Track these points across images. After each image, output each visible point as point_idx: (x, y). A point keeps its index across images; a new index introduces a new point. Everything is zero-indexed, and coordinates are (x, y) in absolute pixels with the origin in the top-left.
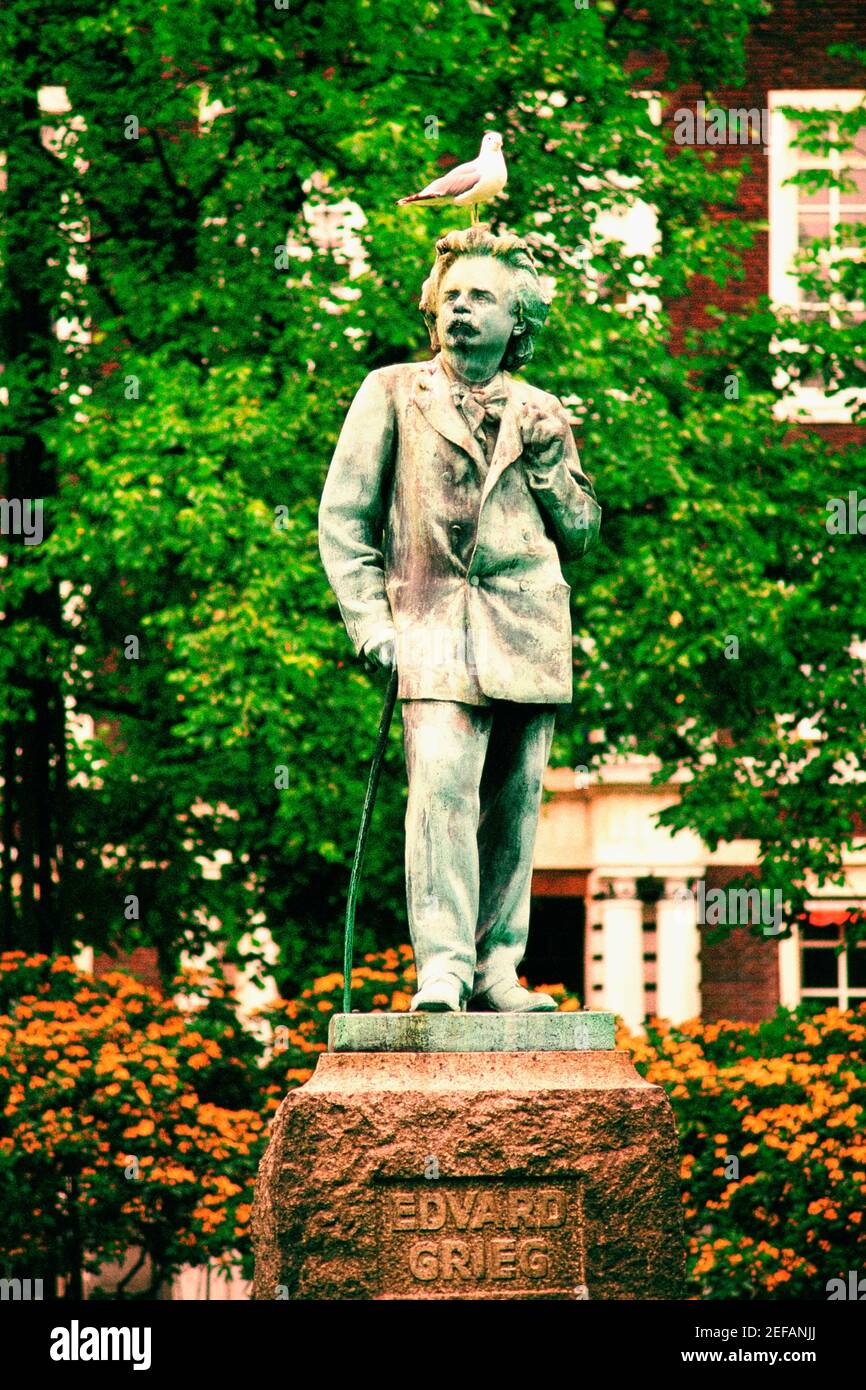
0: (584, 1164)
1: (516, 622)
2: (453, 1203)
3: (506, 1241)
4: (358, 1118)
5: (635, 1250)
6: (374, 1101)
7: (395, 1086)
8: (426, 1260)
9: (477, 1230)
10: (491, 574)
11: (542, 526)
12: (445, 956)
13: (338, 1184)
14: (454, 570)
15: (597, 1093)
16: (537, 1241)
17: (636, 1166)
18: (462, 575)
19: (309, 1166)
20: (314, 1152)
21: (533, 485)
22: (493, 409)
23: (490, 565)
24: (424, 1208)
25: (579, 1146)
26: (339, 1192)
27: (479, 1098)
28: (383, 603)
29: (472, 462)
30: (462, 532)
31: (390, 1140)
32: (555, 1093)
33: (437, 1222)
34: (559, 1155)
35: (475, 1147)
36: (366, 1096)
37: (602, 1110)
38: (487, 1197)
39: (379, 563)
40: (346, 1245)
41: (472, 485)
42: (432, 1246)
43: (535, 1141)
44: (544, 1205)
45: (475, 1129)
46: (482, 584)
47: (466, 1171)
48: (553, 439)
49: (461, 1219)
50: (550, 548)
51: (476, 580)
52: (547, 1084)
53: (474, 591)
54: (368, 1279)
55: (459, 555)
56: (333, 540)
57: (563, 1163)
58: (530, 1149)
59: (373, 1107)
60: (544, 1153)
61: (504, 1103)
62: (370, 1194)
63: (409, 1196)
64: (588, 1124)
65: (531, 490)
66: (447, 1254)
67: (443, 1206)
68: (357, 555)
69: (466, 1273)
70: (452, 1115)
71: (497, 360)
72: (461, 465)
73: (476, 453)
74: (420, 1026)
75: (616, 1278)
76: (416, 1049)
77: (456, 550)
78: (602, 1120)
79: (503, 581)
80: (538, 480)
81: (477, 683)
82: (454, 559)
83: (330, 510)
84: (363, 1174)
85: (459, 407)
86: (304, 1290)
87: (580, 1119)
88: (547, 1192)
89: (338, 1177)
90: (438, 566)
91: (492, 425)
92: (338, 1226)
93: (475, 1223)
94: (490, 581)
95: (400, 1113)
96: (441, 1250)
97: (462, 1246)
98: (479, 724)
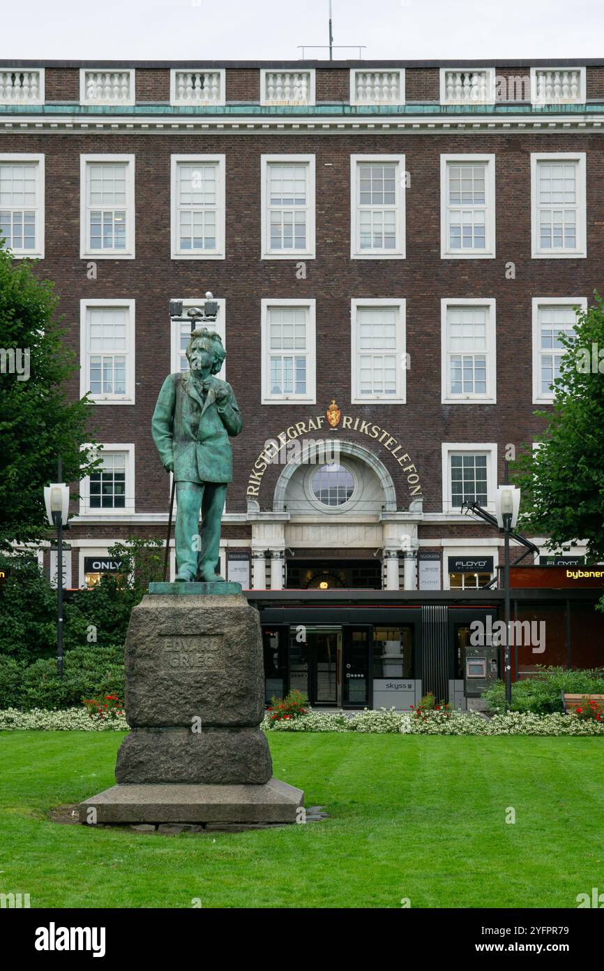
0: (225, 630)
1: (212, 456)
2: (184, 642)
3: (200, 655)
4: (154, 616)
5: (240, 658)
6: (159, 610)
7: (166, 605)
8: (175, 660)
9: (191, 651)
10: (204, 440)
11: (222, 425)
12: (186, 564)
13: (148, 636)
14: (192, 439)
15: (230, 608)
16: (209, 655)
17: (241, 631)
18: (195, 441)
19: (138, 630)
20: (140, 626)
21: (219, 411)
22: (206, 387)
23: (204, 437)
24: (174, 644)
25: (224, 625)
26: (147, 639)
27: (193, 609)
28: (171, 450)
29: (198, 404)
30: (195, 427)
31: (164, 622)
32: (217, 608)
33: (178, 649)
34: (217, 628)
35: (191, 625)
36: (157, 609)
37: (231, 613)
38: (195, 641)
39: (171, 437)
40: (149, 655)
41: (198, 411)
42: (177, 656)
43: (210, 623)
44: (213, 644)
45: (191, 619)
46: (201, 444)
47: (188, 633)
48: (225, 397)
49: (186, 648)
50: (224, 431)
51: (199, 442)
52: (214, 605)
53: (198, 445)
54: (156, 666)
55: (194, 434)
56: (155, 429)
57: (219, 630)
58: (208, 625)
59: (159, 612)
60: (212, 627)
61: (201, 611)
62: (157, 640)
63: (170, 640)
64: (227, 618)
65: (219, 414)
66: (182, 658)
67: (180, 644)
68: (163, 434)
69: (188, 665)
70: (184, 614)
71: (209, 370)
72: (195, 405)
73: (201, 402)
74: (176, 586)
75: (235, 666)
76: (174, 594)
77: (193, 432)
78: (231, 617)
79: (208, 442)
80: (221, 410)
81: (198, 476)
82: (192, 435)
83: (156, 420)
84: (155, 633)
85: (195, 386)
86: (136, 670)
87: (224, 616)
88: (213, 639)
89: (147, 634)
90: (186, 438)
91: (205, 391)
92: (147, 650)
93: (191, 649)
94: (204, 443)
95: (167, 613)
96: (180, 657)
97: (186, 656)
98: (200, 489)
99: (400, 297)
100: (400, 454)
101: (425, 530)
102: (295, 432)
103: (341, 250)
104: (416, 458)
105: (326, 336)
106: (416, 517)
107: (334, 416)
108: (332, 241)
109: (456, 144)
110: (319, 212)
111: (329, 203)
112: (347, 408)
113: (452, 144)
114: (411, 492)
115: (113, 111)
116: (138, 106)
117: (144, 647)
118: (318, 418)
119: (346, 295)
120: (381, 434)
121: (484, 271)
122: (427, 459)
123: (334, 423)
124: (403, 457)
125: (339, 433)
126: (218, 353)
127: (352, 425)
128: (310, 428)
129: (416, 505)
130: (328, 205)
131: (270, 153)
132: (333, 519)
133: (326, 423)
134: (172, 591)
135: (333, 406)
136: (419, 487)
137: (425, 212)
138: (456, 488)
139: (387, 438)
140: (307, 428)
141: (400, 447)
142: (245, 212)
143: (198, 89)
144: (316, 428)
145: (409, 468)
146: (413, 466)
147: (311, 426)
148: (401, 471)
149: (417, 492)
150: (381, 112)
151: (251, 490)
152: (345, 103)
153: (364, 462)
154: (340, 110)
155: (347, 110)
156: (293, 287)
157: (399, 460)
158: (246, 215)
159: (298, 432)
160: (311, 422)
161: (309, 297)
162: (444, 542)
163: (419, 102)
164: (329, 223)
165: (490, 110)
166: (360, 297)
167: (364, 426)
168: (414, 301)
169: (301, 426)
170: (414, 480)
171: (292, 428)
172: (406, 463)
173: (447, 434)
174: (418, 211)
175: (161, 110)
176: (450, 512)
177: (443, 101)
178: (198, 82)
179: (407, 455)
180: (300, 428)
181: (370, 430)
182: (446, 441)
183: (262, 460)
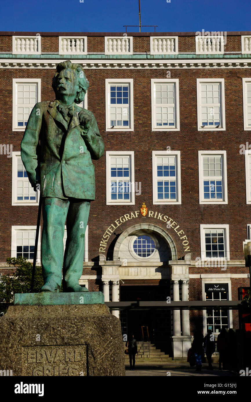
1: (77, 174)
2: (48, 353)
3: (64, 366)
6: (23, 320)
9: (55, 362)
10: (69, 160)
11: (85, 146)
15: (94, 317)
17: (105, 341)
18: (60, 160)
21: (82, 134)
22: (71, 112)
23: (68, 157)
25: (88, 335)
26: (11, 351)
32: (81, 318)
33: (42, 360)
34: (81, 338)
35: (55, 335)
36: (21, 319)
37: (95, 323)
38: (59, 351)
42: (40, 368)
44: (76, 354)
45: (55, 329)
47: (52, 344)
48: (88, 121)
49: (51, 359)
51: (64, 162)
52: (78, 315)
53: (63, 165)
56: (25, 152)
58: (72, 336)
59: (23, 323)
60: (76, 337)
63: (33, 352)
64: (90, 328)
65: (81, 135)
66: (45, 370)
67: (44, 355)
68: (31, 156)
70: (48, 325)
73: (65, 124)
74: (41, 297)
76: (39, 304)
78: (95, 326)
79: (72, 162)
80: (84, 133)
81: (63, 192)
82: (58, 155)
85: (60, 112)
87: (88, 326)
88: (77, 350)
89: (11, 346)
90: (52, 159)
97: (50, 368)
98: (64, 205)
99: (177, 150)
100: (178, 230)
101: (193, 270)
102: (124, 219)
103: (146, 126)
104: (187, 232)
105: (139, 170)
106: (188, 263)
107: (144, 211)
108: (142, 122)
109: (204, 74)
110: (135, 108)
111: (140, 103)
112: (151, 207)
113: (202, 74)
114: (185, 250)
115: (29, 57)
116: (43, 54)
118: (136, 212)
119: (149, 149)
120: (168, 220)
121: (220, 137)
122: (193, 232)
123: (144, 214)
124: (180, 232)
125: (147, 219)
126: (82, 83)
127: (154, 215)
128: (132, 217)
129: (187, 257)
130: (139, 104)
131: (110, 78)
132: (144, 264)
133: (140, 214)
134: (36, 302)
135: (144, 206)
136: (188, 247)
137: (189, 107)
138: (208, 247)
139: (172, 222)
140: (130, 217)
141: (178, 227)
142: (97, 108)
143: (73, 46)
144: (135, 217)
145: (184, 237)
146: (185, 236)
147: (132, 216)
148: (179, 239)
149: (188, 250)
150: (166, 58)
151: (101, 249)
152: (148, 53)
153: (160, 234)
154: (145, 57)
155: (149, 57)
156: (122, 145)
157: (178, 233)
158: (98, 109)
159: (125, 219)
160: (132, 214)
161: (131, 150)
162: (203, 276)
163: (184, 53)
164: (140, 113)
165: (221, 57)
166: (157, 150)
167: (160, 216)
168: (184, 152)
169: (127, 216)
170: (186, 243)
171: (123, 217)
172: (182, 235)
173: (202, 219)
174: (186, 107)
175: (54, 57)
177: (197, 53)
178: (73, 43)
179: (182, 231)
180: (127, 217)
181: (163, 218)
182: (202, 223)
183: (107, 234)
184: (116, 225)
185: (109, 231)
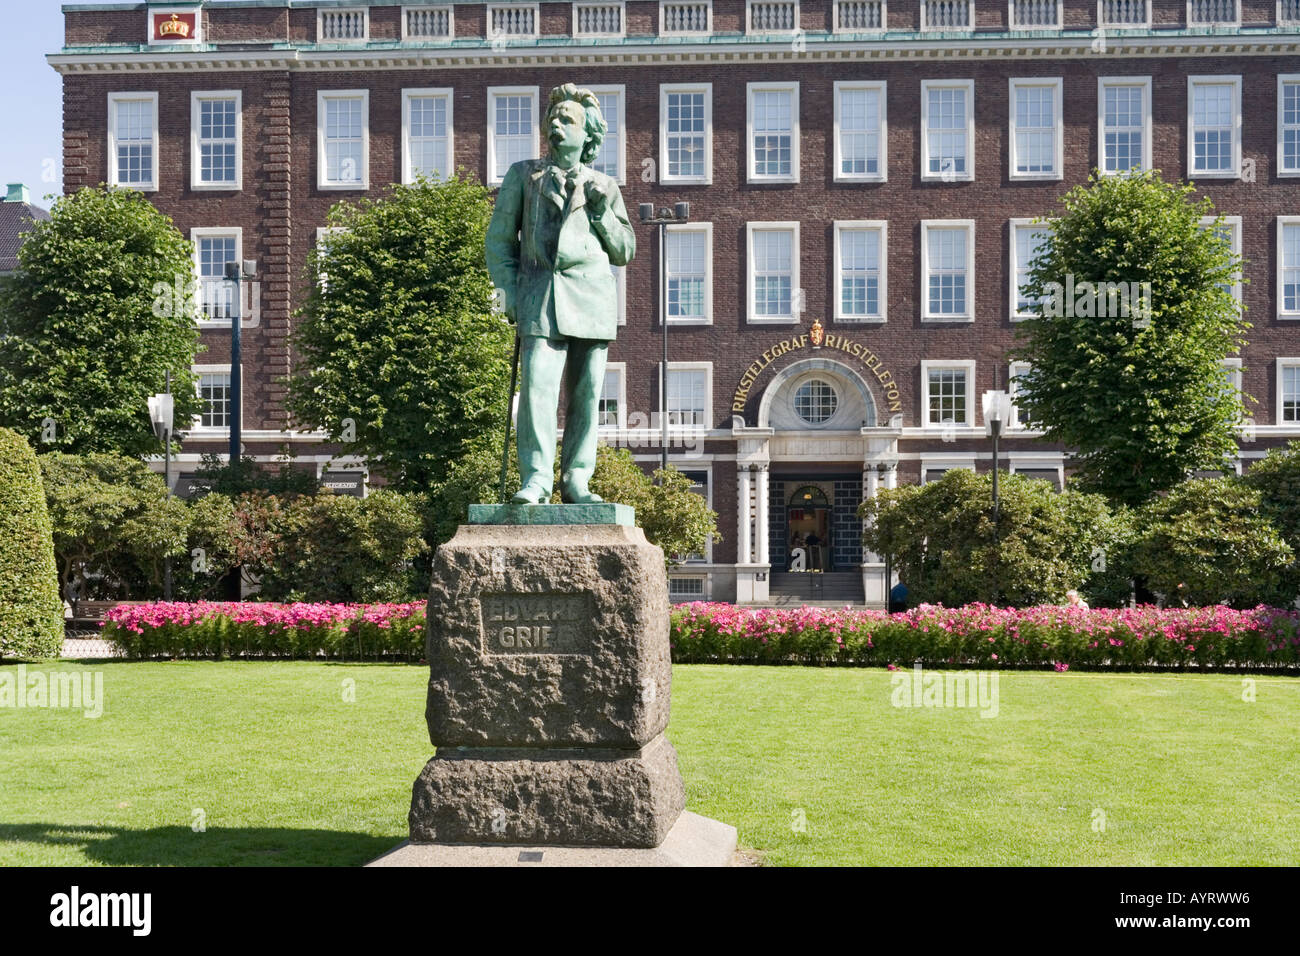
0: (591, 585)
1: (581, 294)
2: (523, 606)
3: (550, 627)
4: (472, 561)
6: (482, 551)
7: (494, 543)
8: (507, 636)
9: (534, 621)
10: (566, 267)
11: (598, 244)
13: (462, 595)
14: (548, 267)
15: (600, 548)
18: (551, 269)
19: (446, 586)
20: (449, 579)
23: (565, 263)
24: (507, 609)
25: (589, 576)
26: (461, 600)
27: (539, 549)
28: (515, 286)
29: (558, 208)
31: (488, 572)
32: (578, 548)
33: (514, 616)
34: (579, 581)
35: (534, 577)
36: (479, 549)
37: (604, 557)
38: (540, 602)
39: (515, 265)
40: (464, 629)
41: (558, 220)
42: (510, 629)
43: (565, 573)
45: (534, 567)
46: (563, 274)
47: (528, 589)
48: (603, 197)
49: (527, 615)
51: (559, 272)
52: (575, 542)
53: (558, 277)
54: (476, 646)
56: (491, 254)
57: (581, 586)
58: (563, 578)
59: (481, 555)
60: (569, 580)
61: (551, 553)
62: (477, 602)
63: (499, 603)
65: (592, 224)
66: (518, 633)
68: (502, 262)
69: (529, 644)
70: (523, 559)
72: (553, 211)
73: (561, 204)
74: (513, 511)
75: (608, 648)
76: (510, 523)
77: (550, 257)
78: (602, 562)
79: (571, 271)
80: (596, 220)
81: (557, 326)
82: (548, 261)
84: (473, 591)
85: (554, 180)
88: (572, 602)
89: (460, 591)
90: (541, 266)
93: (535, 617)
94: (566, 271)
96: (515, 631)
97: (527, 629)
99: (881, 219)
100: (881, 371)
101: (906, 445)
102: (779, 350)
103: (823, 174)
104: (896, 375)
105: (809, 257)
106: (897, 432)
108: (814, 166)
109: (936, 70)
110: (803, 138)
112: (831, 325)
113: (932, 70)
114: (891, 408)
115: (604, 43)
116: (629, 38)
117: (456, 614)
118: (802, 337)
119: (829, 217)
120: (862, 351)
121: (963, 193)
122: (908, 375)
123: (817, 341)
124: (884, 374)
125: (822, 351)
126: (593, 126)
127: (835, 343)
128: (794, 346)
129: (896, 423)
130: (811, 131)
131: (755, 81)
132: (815, 434)
133: (810, 342)
135: (817, 325)
136: (898, 403)
137: (906, 137)
138: (934, 403)
139: (868, 356)
140: (791, 346)
141: (881, 364)
143: (686, 20)
144: (799, 346)
145: (890, 384)
146: (893, 382)
147: (795, 344)
148: (882, 388)
149: (897, 408)
150: (863, 39)
151: (737, 406)
152: (828, 32)
154: (823, 39)
155: (830, 38)
156: (778, 210)
157: (880, 377)
159: (782, 350)
160: (795, 340)
161: (794, 220)
162: (924, 456)
163: (898, 30)
164: (812, 147)
166: (843, 219)
167: (846, 344)
168: (895, 222)
169: (785, 345)
170: (894, 396)
171: (776, 346)
172: (888, 379)
173: (926, 351)
174: (899, 136)
175: (651, 42)
176: (928, 428)
179: (887, 372)
180: (785, 347)
181: (852, 349)
182: (925, 358)
183: (747, 378)
184: (764, 361)
185: (752, 372)
